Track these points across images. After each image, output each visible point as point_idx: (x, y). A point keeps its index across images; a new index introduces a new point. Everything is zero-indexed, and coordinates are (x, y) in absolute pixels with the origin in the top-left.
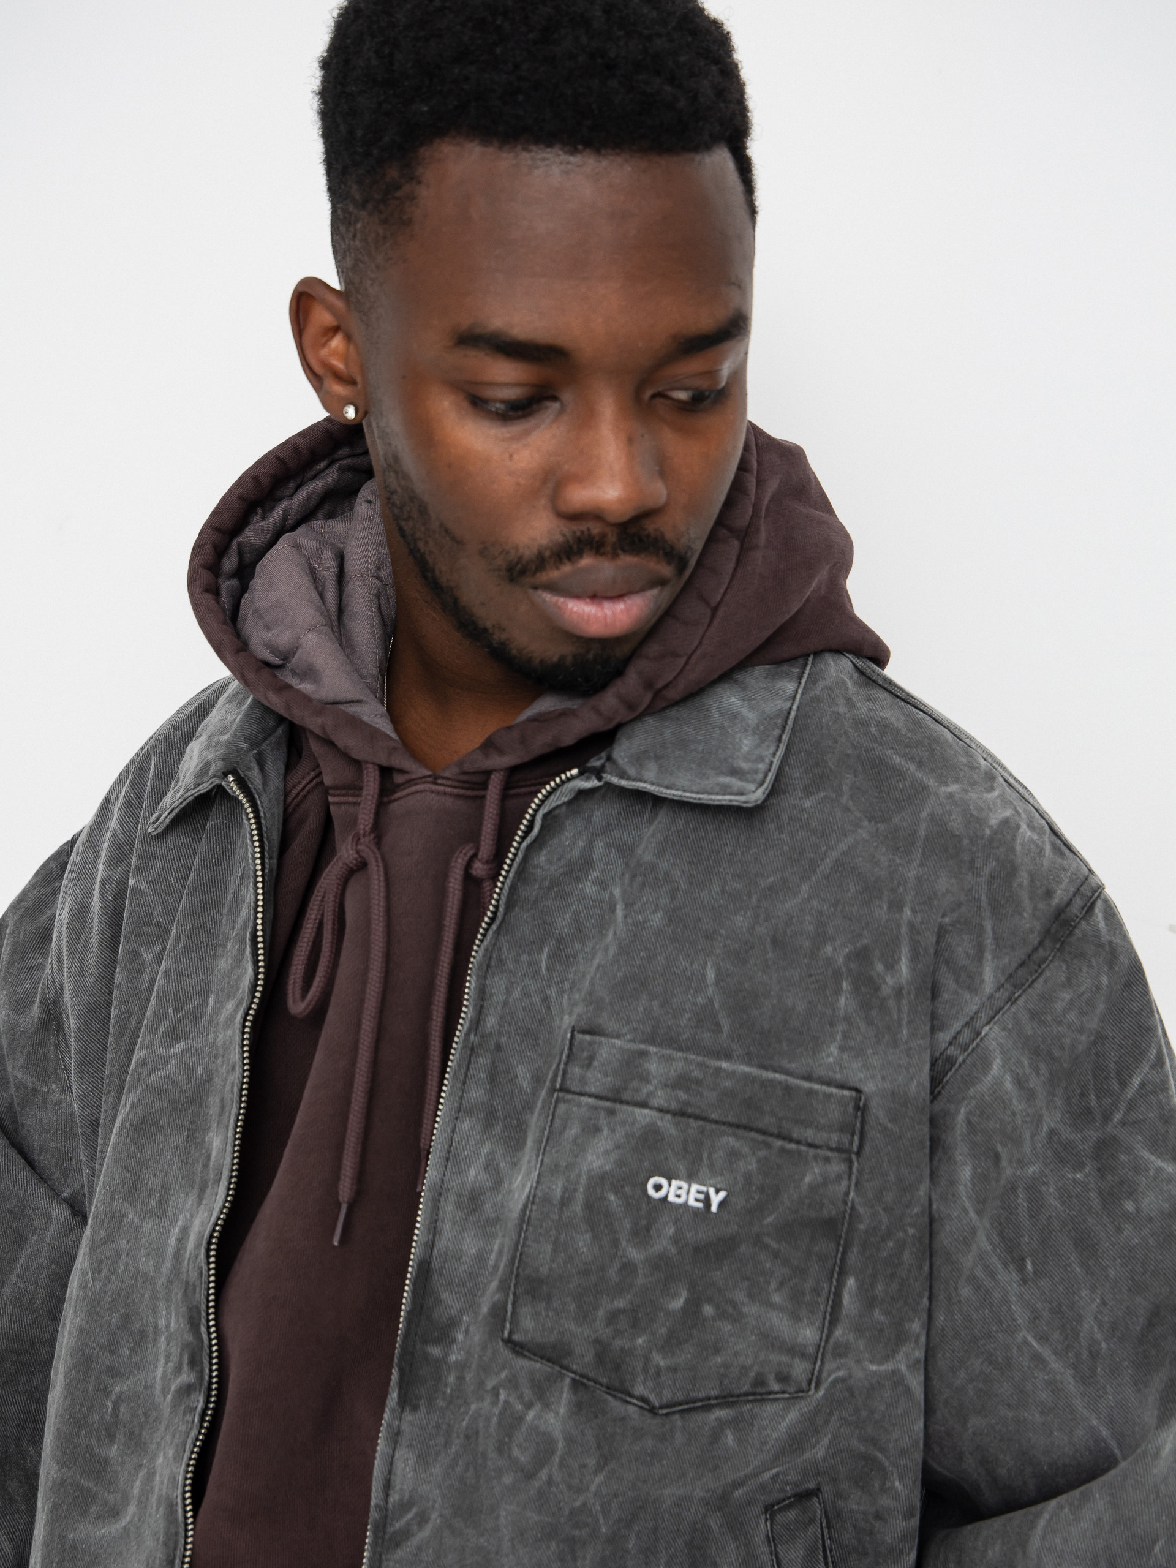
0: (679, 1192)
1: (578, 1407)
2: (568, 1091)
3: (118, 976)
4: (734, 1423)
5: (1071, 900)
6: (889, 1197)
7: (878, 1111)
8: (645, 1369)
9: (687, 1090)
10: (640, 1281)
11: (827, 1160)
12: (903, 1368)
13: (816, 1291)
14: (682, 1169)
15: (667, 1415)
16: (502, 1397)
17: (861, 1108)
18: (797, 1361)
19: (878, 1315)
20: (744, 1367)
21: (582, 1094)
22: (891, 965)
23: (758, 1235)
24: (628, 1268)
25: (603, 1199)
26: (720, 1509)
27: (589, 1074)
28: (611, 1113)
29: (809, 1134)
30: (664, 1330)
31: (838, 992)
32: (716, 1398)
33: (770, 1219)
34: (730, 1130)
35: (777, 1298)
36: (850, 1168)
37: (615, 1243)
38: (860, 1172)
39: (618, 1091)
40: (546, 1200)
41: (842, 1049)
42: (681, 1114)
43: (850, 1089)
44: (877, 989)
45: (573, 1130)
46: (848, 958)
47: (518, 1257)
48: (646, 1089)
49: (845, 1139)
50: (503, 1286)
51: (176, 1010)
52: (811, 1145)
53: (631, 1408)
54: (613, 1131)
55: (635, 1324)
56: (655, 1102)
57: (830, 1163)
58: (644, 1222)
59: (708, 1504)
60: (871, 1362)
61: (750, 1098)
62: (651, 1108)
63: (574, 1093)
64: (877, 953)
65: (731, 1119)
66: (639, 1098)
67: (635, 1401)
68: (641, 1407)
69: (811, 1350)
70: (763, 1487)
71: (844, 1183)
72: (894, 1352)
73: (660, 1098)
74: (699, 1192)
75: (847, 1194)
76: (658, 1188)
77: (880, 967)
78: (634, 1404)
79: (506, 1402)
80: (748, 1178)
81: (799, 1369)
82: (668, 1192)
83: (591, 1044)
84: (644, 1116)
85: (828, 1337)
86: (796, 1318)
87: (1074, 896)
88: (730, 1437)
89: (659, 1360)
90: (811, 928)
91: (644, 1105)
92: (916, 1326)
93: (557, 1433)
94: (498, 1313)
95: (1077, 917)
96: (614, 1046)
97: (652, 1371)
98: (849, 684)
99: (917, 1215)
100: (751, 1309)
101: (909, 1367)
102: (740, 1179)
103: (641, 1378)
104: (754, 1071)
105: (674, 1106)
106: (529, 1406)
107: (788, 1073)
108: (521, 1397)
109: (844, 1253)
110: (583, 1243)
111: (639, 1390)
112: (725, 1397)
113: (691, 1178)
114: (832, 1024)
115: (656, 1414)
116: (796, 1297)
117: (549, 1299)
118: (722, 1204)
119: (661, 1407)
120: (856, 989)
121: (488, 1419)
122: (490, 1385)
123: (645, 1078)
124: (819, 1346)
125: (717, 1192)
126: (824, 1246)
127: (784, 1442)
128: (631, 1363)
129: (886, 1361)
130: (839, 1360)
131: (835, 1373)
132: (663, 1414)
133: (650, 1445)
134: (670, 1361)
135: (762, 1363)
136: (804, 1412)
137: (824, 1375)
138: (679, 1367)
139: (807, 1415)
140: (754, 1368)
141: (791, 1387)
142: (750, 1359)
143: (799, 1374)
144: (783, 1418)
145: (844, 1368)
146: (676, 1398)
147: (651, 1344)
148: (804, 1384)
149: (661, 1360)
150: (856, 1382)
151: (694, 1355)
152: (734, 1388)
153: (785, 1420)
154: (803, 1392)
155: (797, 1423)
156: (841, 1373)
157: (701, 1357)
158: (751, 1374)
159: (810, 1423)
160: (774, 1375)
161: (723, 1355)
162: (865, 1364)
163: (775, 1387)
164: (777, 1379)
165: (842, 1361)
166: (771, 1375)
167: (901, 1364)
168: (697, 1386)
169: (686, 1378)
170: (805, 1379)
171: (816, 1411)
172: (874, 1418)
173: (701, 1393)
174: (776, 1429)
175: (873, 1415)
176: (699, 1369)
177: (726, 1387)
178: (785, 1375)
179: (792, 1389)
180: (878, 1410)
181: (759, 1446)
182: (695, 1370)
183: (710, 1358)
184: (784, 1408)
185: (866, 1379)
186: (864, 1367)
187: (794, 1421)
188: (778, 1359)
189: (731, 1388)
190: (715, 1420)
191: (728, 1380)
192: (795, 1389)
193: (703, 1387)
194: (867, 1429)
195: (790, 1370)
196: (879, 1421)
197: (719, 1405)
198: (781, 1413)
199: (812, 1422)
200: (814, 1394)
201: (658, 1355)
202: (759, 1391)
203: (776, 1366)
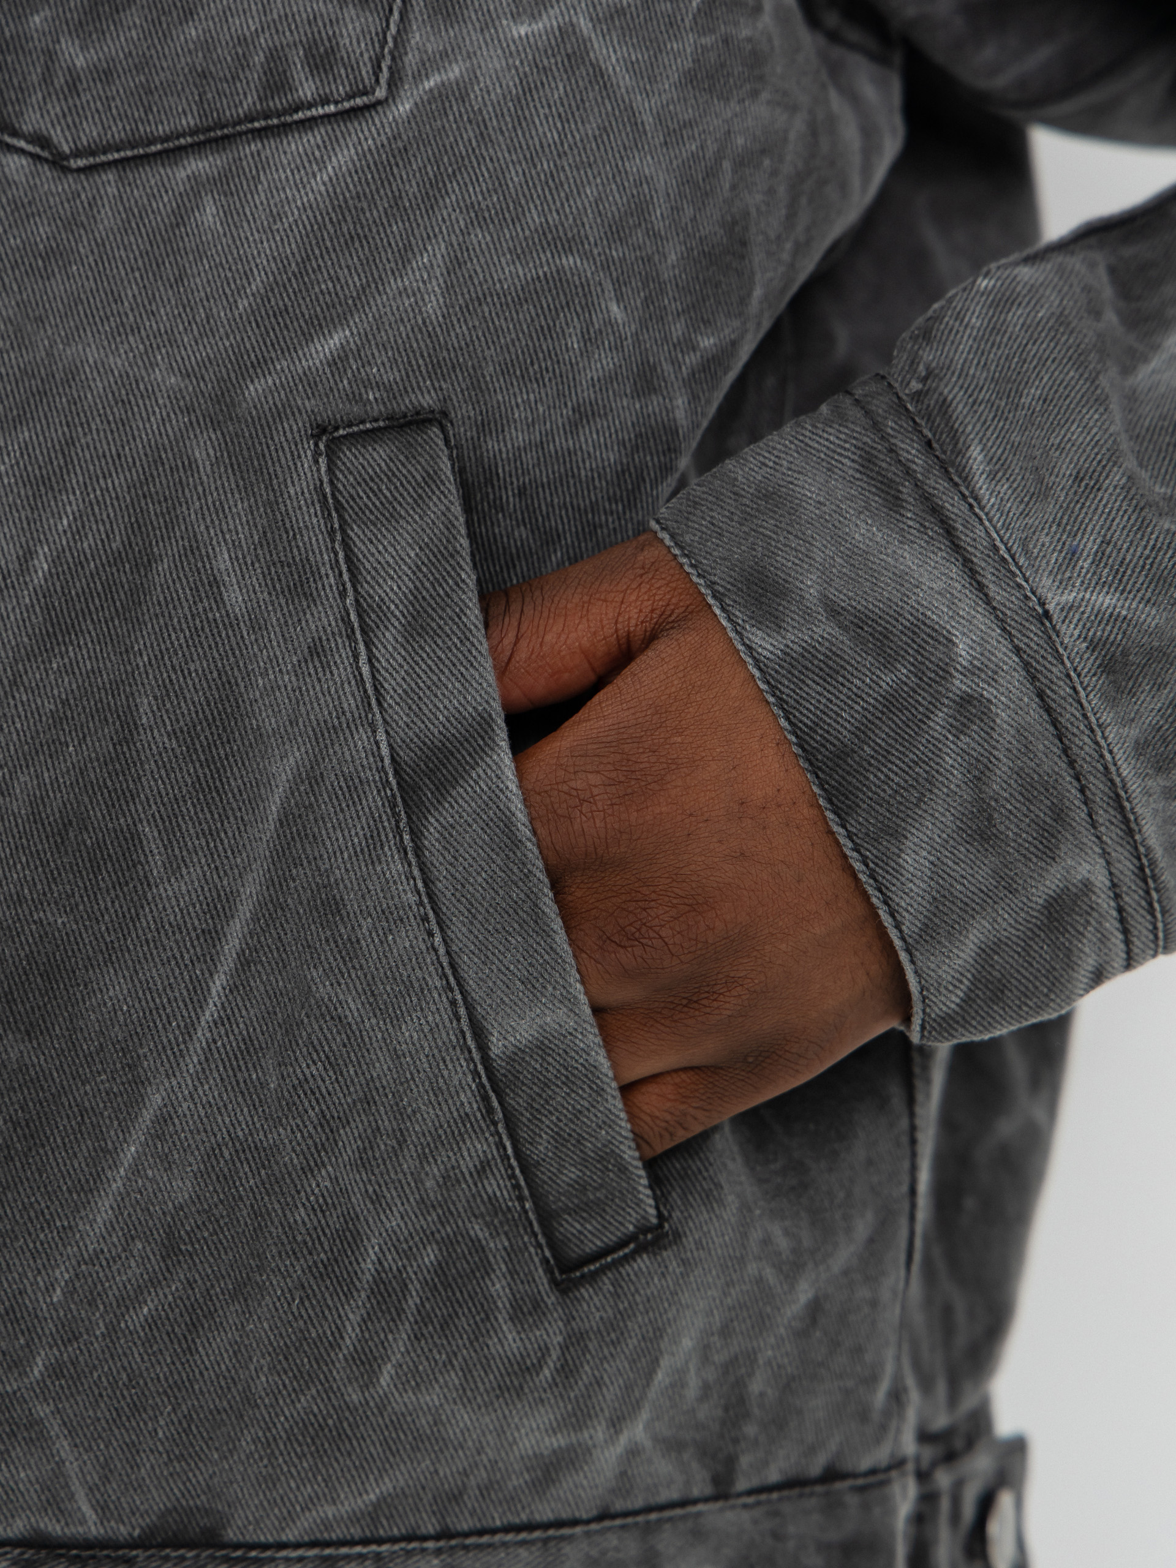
4: (221, 183)
8: (47, 78)
12: (584, 25)
15: (88, 170)
18: (349, 9)
20: (242, 41)
26: (216, 425)
32: (193, 133)
59: (189, 410)
60: (515, 17)
67: (22, 144)
68: (35, 157)
70: (310, 382)
78: (22, 151)
81: (354, 26)
88: (210, 209)
89: (75, 55)
97: (60, 80)
101: (595, 21)
103: (36, 97)
111: (32, 120)
112: (209, 129)
115: (65, 170)
119: (77, 154)
127: (321, 214)
128: (17, 66)
129: (545, 8)
130: (447, 30)
131: (440, 73)
132: (79, 170)
133: (44, 237)
134: (97, 53)
135: (278, 23)
136: (366, 148)
137: (411, 59)
138: (115, 66)
139: (373, 158)
140: (262, 41)
141: (339, 81)
142: (253, 18)
143: (354, 41)
144: (322, 166)
145: (459, 58)
146: (109, 136)
147: (57, 23)
148: (366, 71)
149: (77, 55)
150: (488, 92)
151: (144, 32)
152: (226, 106)
153: (326, 168)
154: (365, 93)
155: (350, 174)
156: (455, 72)
157: (157, 33)
158: (256, 58)
159: (380, 178)
160: (301, 53)
161: (200, 20)
162: (502, 25)
163: (307, 90)
164: (310, 67)
165: (452, 34)
166: (297, 57)
167: (576, 14)
168: (155, 109)
169: (132, 94)
170: (366, 56)
171: (392, 150)
172: (539, 176)
173: (162, 124)
174: (304, 187)
175: (535, 167)
176: (155, 66)
177: (209, 105)
178: (326, 51)
179: (341, 88)
180: (545, 145)
181: (265, 223)
182: (146, 70)
183: (174, 32)
184: (324, 142)
185: (509, 69)
186: (501, 36)
187: (344, 168)
188: (309, 10)
189: (218, 105)
190: (185, 179)
191: (212, 84)
192: (348, 88)
193: (164, 108)
194: (528, 215)
195: (334, 32)
196: (552, 176)
197: (197, 148)
198: (317, 153)
199: (384, 176)
200: (387, 99)
201: (73, 44)
202: (277, 103)
203: (307, 27)
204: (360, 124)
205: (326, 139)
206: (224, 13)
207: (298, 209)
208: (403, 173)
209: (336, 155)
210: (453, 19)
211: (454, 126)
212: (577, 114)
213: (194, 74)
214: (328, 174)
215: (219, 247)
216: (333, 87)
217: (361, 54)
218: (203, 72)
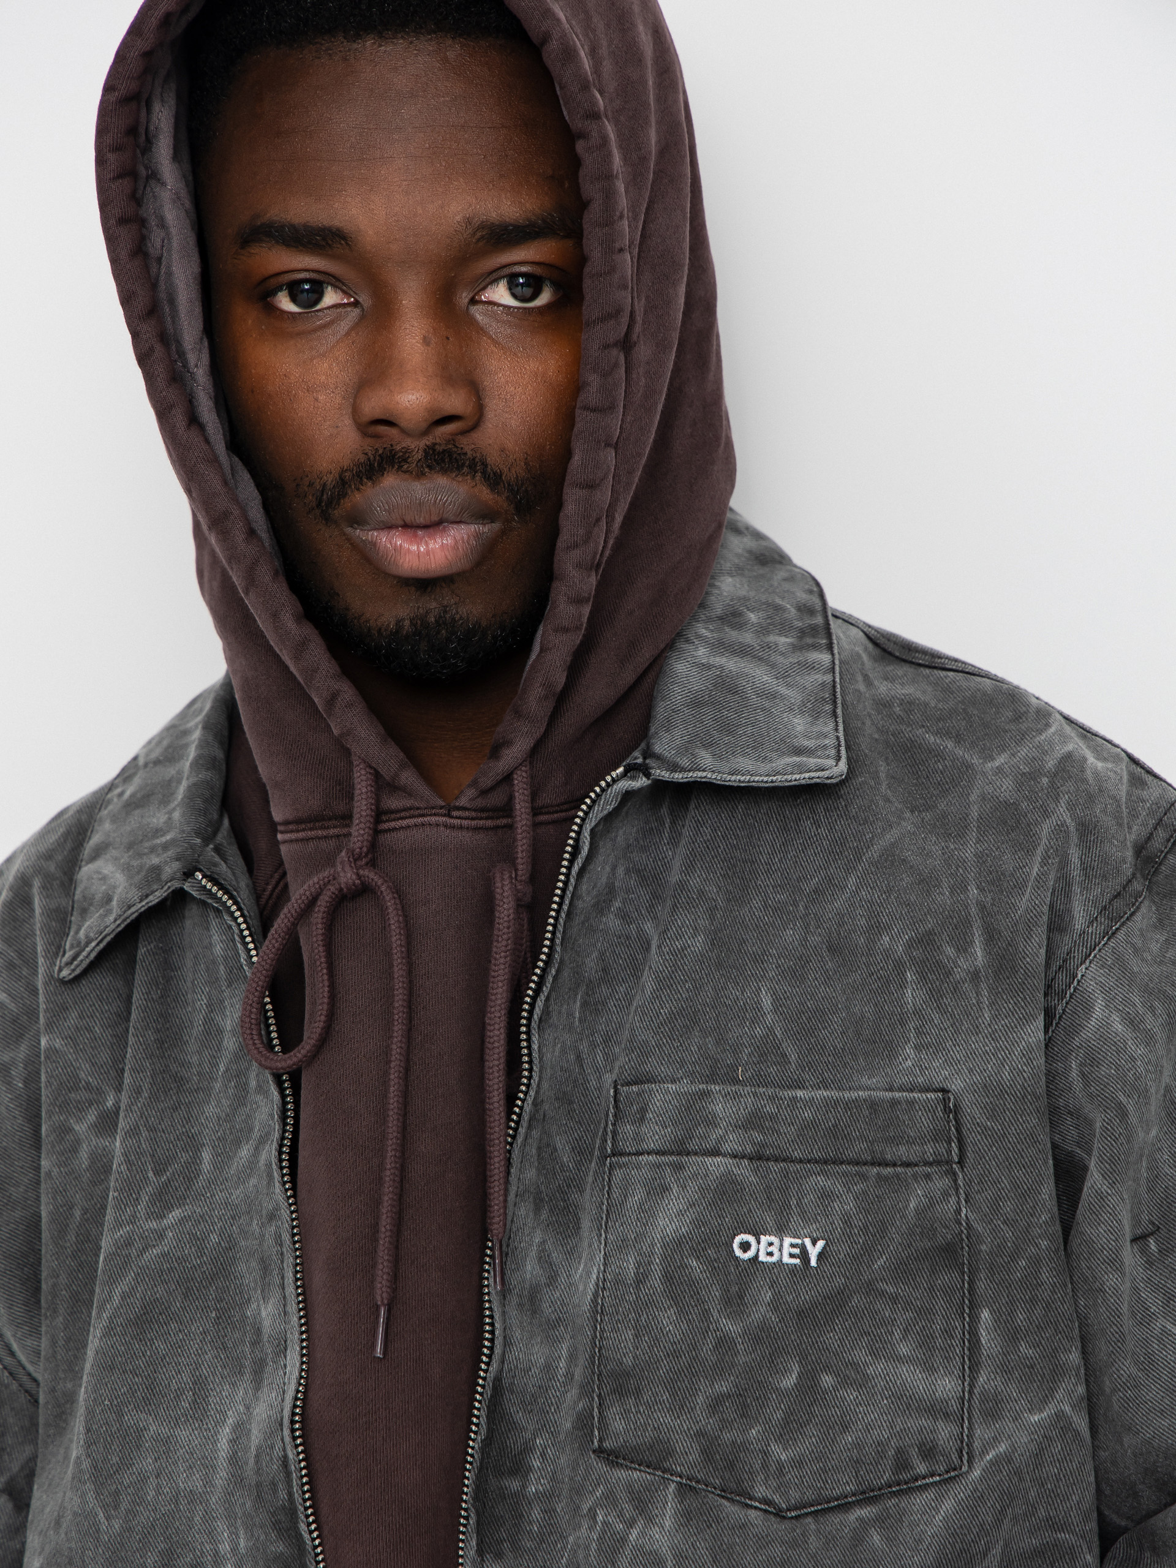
0: (770, 1249)
1: (686, 1517)
2: (622, 1154)
3: (45, 1163)
4: (880, 1521)
5: (1152, 834)
6: (1008, 1207)
7: (972, 1111)
8: (765, 1466)
9: (761, 1129)
10: (741, 1359)
11: (928, 1176)
12: (1067, 1409)
13: (948, 1333)
14: (770, 1221)
15: (797, 1517)
16: (600, 1518)
17: (951, 1110)
18: (941, 1424)
19: (1025, 1349)
20: (880, 1443)
21: (639, 1153)
22: (964, 947)
23: (869, 1283)
24: (724, 1343)
25: (684, 1266)
27: (644, 1129)
28: (678, 1167)
29: (903, 1152)
30: (779, 1415)
31: (903, 985)
32: (855, 1494)
33: (880, 1262)
34: (817, 1168)
35: (904, 1349)
36: (955, 1181)
37: (706, 1314)
38: (968, 1184)
39: (682, 1143)
40: (618, 1281)
41: (918, 1048)
42: (757, 1157)
43: (936, 1090)
44: (949, 974)
45: (637, 1196)
46: (910, 945)
47: (598, 1355)
48: (715, 1135)
49: (942, 1149)
50: (586, 1391)
51: (158, 1173)
52: (907, 1165)
53: (753, 1514)
54: (684, 1187)
55: (744, 1412)
56: (726, 1147)
57: (931, 1180)
58: (734, 1289)
60: (1031, 1411)
61: (835, 1126)
62: (724, 1155)
63: (629, 1154)
64: (945, 936)
65: (817, 1155)
66: (708, 1145)
67: (757, 1504)
68: (765, 1511)
69: (954, 1405)
71: (953, 1200)
72: (1052, 1391)
73: (733, 1142)
74: (793, 1246)
75: (958, 1211)
76: (745, 1247)
77: (950, 951)
78: (756, 1508)
79: (605, 1523)
80: (847, 1221)
81: (944, 1433)
82: (758, 1250)
83: (639, 1094)
84: (717, 1165)
85: (972, 1386)
86: (931, 1369)
87: (1155, 829)
88: (876, 1537)
89: (780, 1453)
90: (863, 921)
91: (715, 1153)
92: (1074, 1357)
93: (665, 1551)
94: (584, 1423)
95: (1162, 852)
96: (667, 1091)
97: (773, 1468)
98: (865, 657)
99: (1046, 1223)
100: (877, 1368)
101: (1073, 1407)
102: (838, 1223)
103: (761, 1477)
104: (834, 1094)
105: (749, 1149)
106: (631, 1524)
107: (869, 1089)
108: (621, 1515)
109: (971, 1283)
110: (668, 1320)
111: (761, 1491)
112: (864, 1492)
113: (781, 1230)
114: (902, 1022)
115: (784, 1518)
116: (926, 1343)
117: (638, 1393)
118: (821, 1256)
119: (789, 1509)
120: (922, 977)
121: (587, 1547)
122: (585, 1508)
123: (711, 1122)
124: (963, 1400)
125: (814, 1243)
126: (946, 1278)
127: (943, 1539)
128: (746, 1459)
129: (1046, 1403)
130: (994, 1424)
131: (994, 1449)
132: (792, 1518)
133: (779, 1553)
134: (793, 1451)
135: (900, 1433)
136: (960, 1498)
137: (977, 1444)
138: (804, 1459)
139: (965, 1503)
140: (892, 1443)
141: (940, 1463)
142: (885, 1430)
143: (946, 1442)
144: (938, 1512)
145: (1004, 1439)
146: (806, 1498)
147: (766, 1434)
148: (954, 1457)
149: (782, 1454)
150: (1023, 1456)
151: (819, 1438)
152: (873, 1478)
153: (940, 1512)
154: (955, 1469)
155: (954, 1514)
156: (1002, 1448)
157: (828, 1439)
158: (890, 1453)
159: (971, 1515)
160: (916, 1449)
161: (853, 1431)
162: (1024, 1417)
163: (922, 1468)
164: (922, 1456)
165: (998, 1426)
166: (914, 1452)
167: (1063, 1404)
168: (829, 1482)
169: (815, 1473)
170: (954, 1449)
171: (974, 1498)
172: (1045, 1492)
173: (835, 1489)
174: (930, 1524)
175: (1044, 1487)
176: (828, 1458)
177: (862, 1477)
178: (930, 1448)
179: (941, 1467)
180: (1050, 1476)
181: (913, 1546)
182: (823, 1460)
183: (838, 1439)
184: (935, 1497)
185: (1033, 1442)
186: (1025, 1423)
187: (950, 1511)
188: (917, 1425)
189: (868, 1478)
190: (855, 1520)
191: (863, 1466)
192: (946, 1467)
193: (834, 1480)
194: (1039, 1512)
195: (934, 1438)
196: (1053, 1491)
197: (859, 1503)
198: (933, 1504)
199: (973, 1513)
200: (968, 1472)
201: (778, 1446)
202: (905, 1476)
203: (918, 1435)
204: (954, 1484)
205: (937, 1495)
206: (867, 1427)
207: (930, 1537)
208: (984, 1510)
209: (944, 1505)
210: (997, 1417)
211: (1007, 1478)
212: (1068, 1458)
213: (852, 1462)
214: (942, 1515)
215: (889, 1559)
216: (937, 1467)
217: (951, 1448)
218: (857, 1459)
